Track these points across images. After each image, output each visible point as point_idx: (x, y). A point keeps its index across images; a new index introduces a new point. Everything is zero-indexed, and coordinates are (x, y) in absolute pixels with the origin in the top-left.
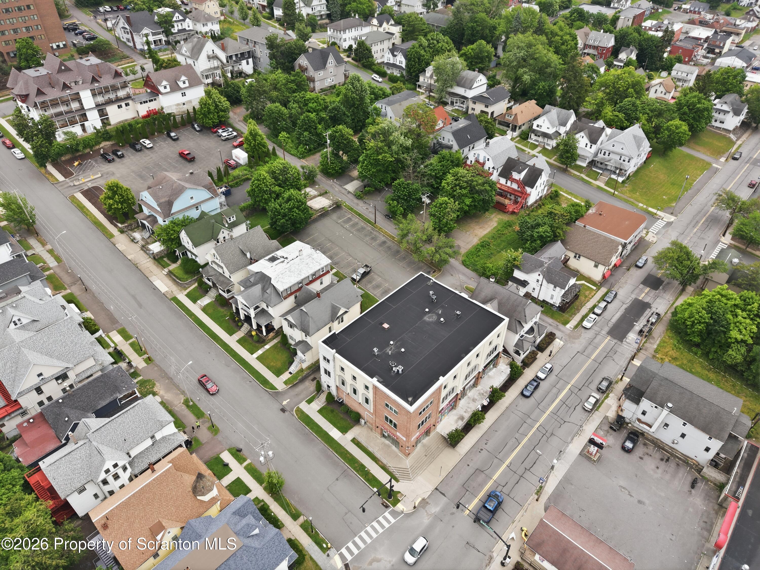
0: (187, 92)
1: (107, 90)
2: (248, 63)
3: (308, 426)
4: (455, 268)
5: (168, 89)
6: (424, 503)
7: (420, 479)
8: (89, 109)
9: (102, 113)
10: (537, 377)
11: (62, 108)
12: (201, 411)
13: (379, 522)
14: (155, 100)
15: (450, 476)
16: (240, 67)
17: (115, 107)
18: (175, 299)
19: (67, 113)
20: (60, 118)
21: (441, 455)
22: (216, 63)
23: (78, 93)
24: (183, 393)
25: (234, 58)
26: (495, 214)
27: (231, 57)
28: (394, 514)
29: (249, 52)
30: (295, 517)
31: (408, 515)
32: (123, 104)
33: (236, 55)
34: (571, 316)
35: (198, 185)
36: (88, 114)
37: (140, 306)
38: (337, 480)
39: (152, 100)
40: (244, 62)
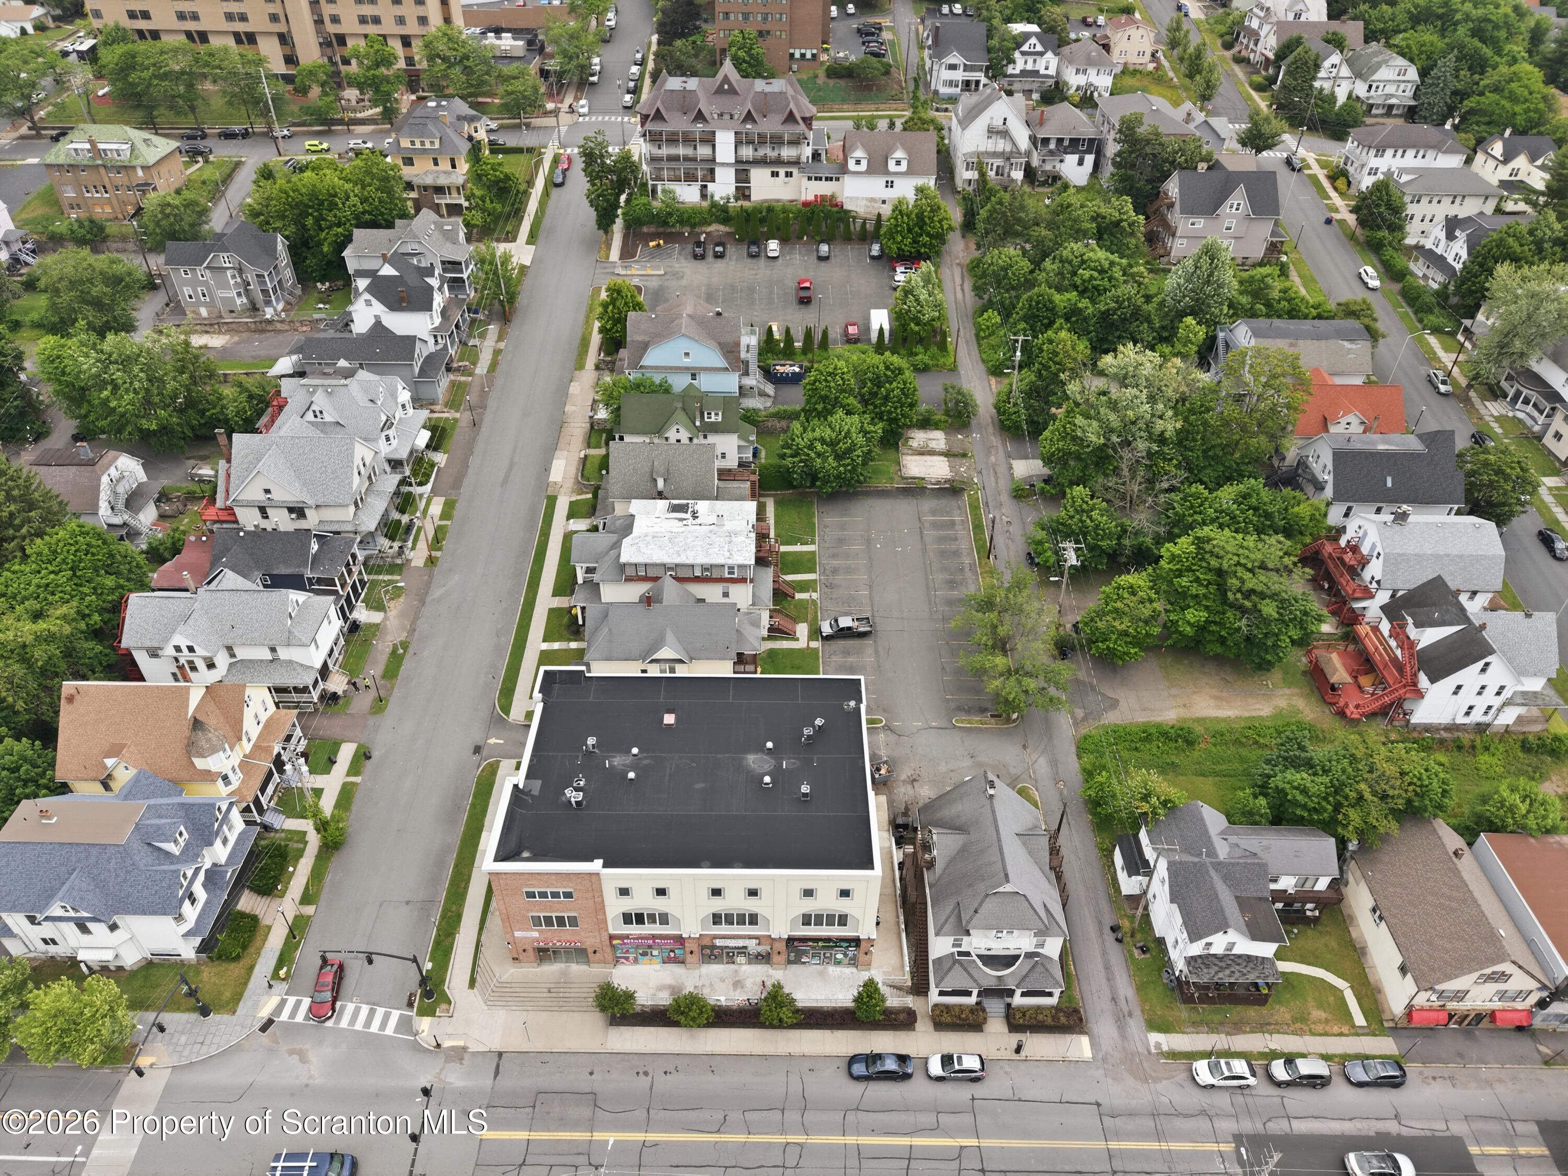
0: (898, 182)
1: (763, 139)
2: (1081, 162)
3: (475, 797)
4: (1050, 738)
5: (864, 166)
6: (459, 1053)
7: (501, 1015)
8: (723, 164)
9: (742, 176)
10: (926, 1060)
11: (681, 151)
12: (398, 671)
13: (372, 1013)
14: (838, 179)
15: (543, 1057)
16: (1058, 166)
17: (767, 172)
18: (552, 501)
19: (686, 159)
20: (673, 165)
21: (577, 1017)
22: (1001, 145)
23: (714, 133)
24: (412, 631)
25: (1052, 146)
26: (1297, 691)
27: (1046, 141)
28: (405, 1025)
29: (1091, 141)
30: (306, 899)
31: (417, 1047)
32: (782, 172)
33: (1060, 141)
34: (1194, 1024)
35: (714, 338)
36: (719, 171)
37: (505, 481)
38: (408, 903)
39: (831, 179)
40: (1072, 159)
